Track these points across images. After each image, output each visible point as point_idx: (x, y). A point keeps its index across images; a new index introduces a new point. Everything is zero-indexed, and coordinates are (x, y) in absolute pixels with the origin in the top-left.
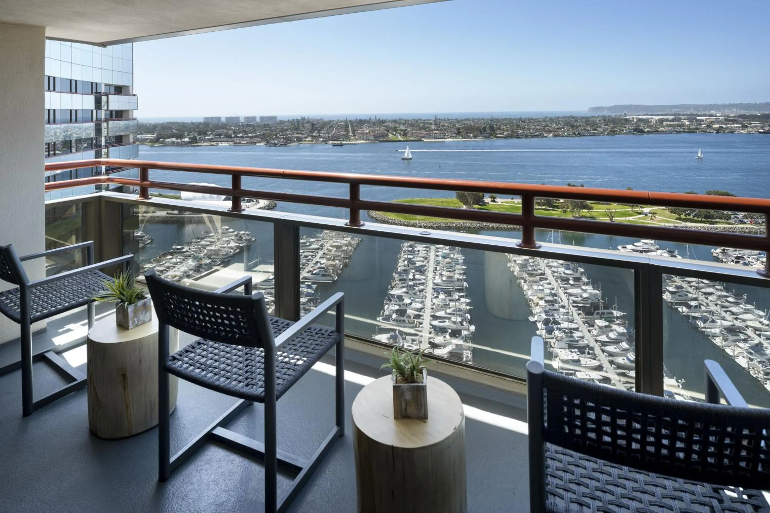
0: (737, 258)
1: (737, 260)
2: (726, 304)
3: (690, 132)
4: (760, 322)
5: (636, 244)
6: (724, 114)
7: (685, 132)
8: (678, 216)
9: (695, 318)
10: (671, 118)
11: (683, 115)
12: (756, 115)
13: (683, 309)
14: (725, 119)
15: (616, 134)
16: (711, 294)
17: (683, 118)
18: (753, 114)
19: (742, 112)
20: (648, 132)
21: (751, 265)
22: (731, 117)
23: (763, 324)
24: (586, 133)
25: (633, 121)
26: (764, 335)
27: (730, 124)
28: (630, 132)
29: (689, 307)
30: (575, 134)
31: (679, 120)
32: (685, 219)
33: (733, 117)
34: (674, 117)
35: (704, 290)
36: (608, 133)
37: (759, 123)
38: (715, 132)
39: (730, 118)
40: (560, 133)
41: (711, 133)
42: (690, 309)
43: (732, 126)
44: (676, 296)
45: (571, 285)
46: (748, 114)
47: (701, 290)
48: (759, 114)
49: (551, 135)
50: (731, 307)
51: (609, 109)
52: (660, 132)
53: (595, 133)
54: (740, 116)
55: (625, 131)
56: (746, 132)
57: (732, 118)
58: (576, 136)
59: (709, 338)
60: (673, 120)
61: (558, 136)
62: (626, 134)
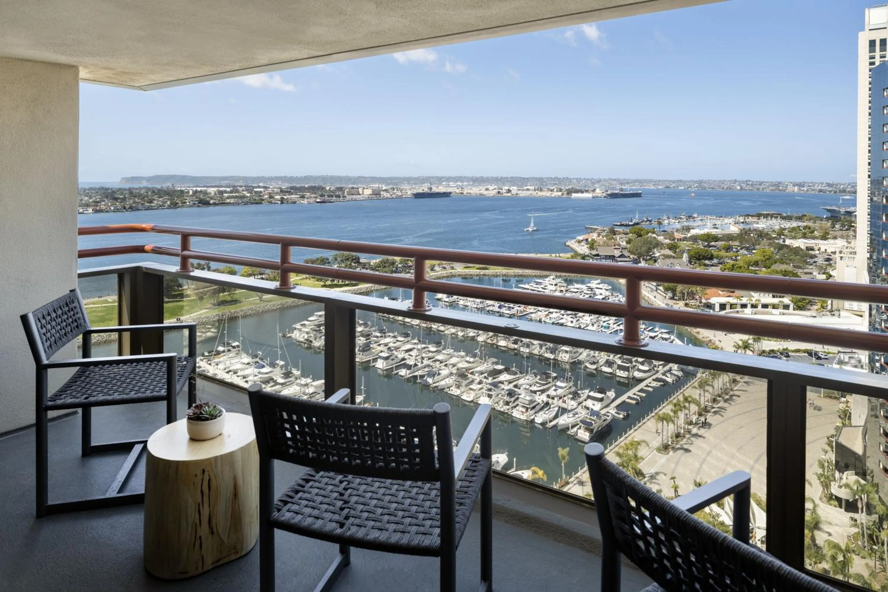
2: (430, 355)
3: (257, 203)
4: (467, 362)
5: (310, 319)
6: (276, 186)
7: (252, 203)
8: (323, 283)
9: (422, 377)
10: (228, 189)
11: (241, 186)
12: (304, 187)
13: (403, 372)
14: (281, 191)
15: (179, 207)
16: (410, 350)
17: (241, 189)
18: (302, 186)
19: (290, 184)
20: (215, 204)
22: (284, 188)
23: (470, 362)
24: (140, 206)
25: (188, 192)
26: (477, 372)
27: (288, 195)
28: (195, 204)
29: (409, 367)
30: (125, 208)
31: (237, 191)
32: (330, 285)
33: (286, 188)
34: (232, 189)
35: (403, 348)
36: (169, 206)
37: (312, 194)
38: (279, 202)
39: (284, 190)
40: (103, 207)
41: (276, 203)
42: (410, 369)
43: (290, 196)
44: (390, 361)
45: (282, 384)
46: (297, 186)
47: (401, 349)
48: (306, 186)
49: (90, 210)
50: (436, 356)
51: (149, 179)
52: (227, 203)
53: (152, 206)
54: (292, 188)
55: (188, 203)
56: (306, 202)
57: (286, 190)
58: (127, 211)
59: (445, 391)
60: (231, 192)
61: (101, 211)
62: (190, 206)
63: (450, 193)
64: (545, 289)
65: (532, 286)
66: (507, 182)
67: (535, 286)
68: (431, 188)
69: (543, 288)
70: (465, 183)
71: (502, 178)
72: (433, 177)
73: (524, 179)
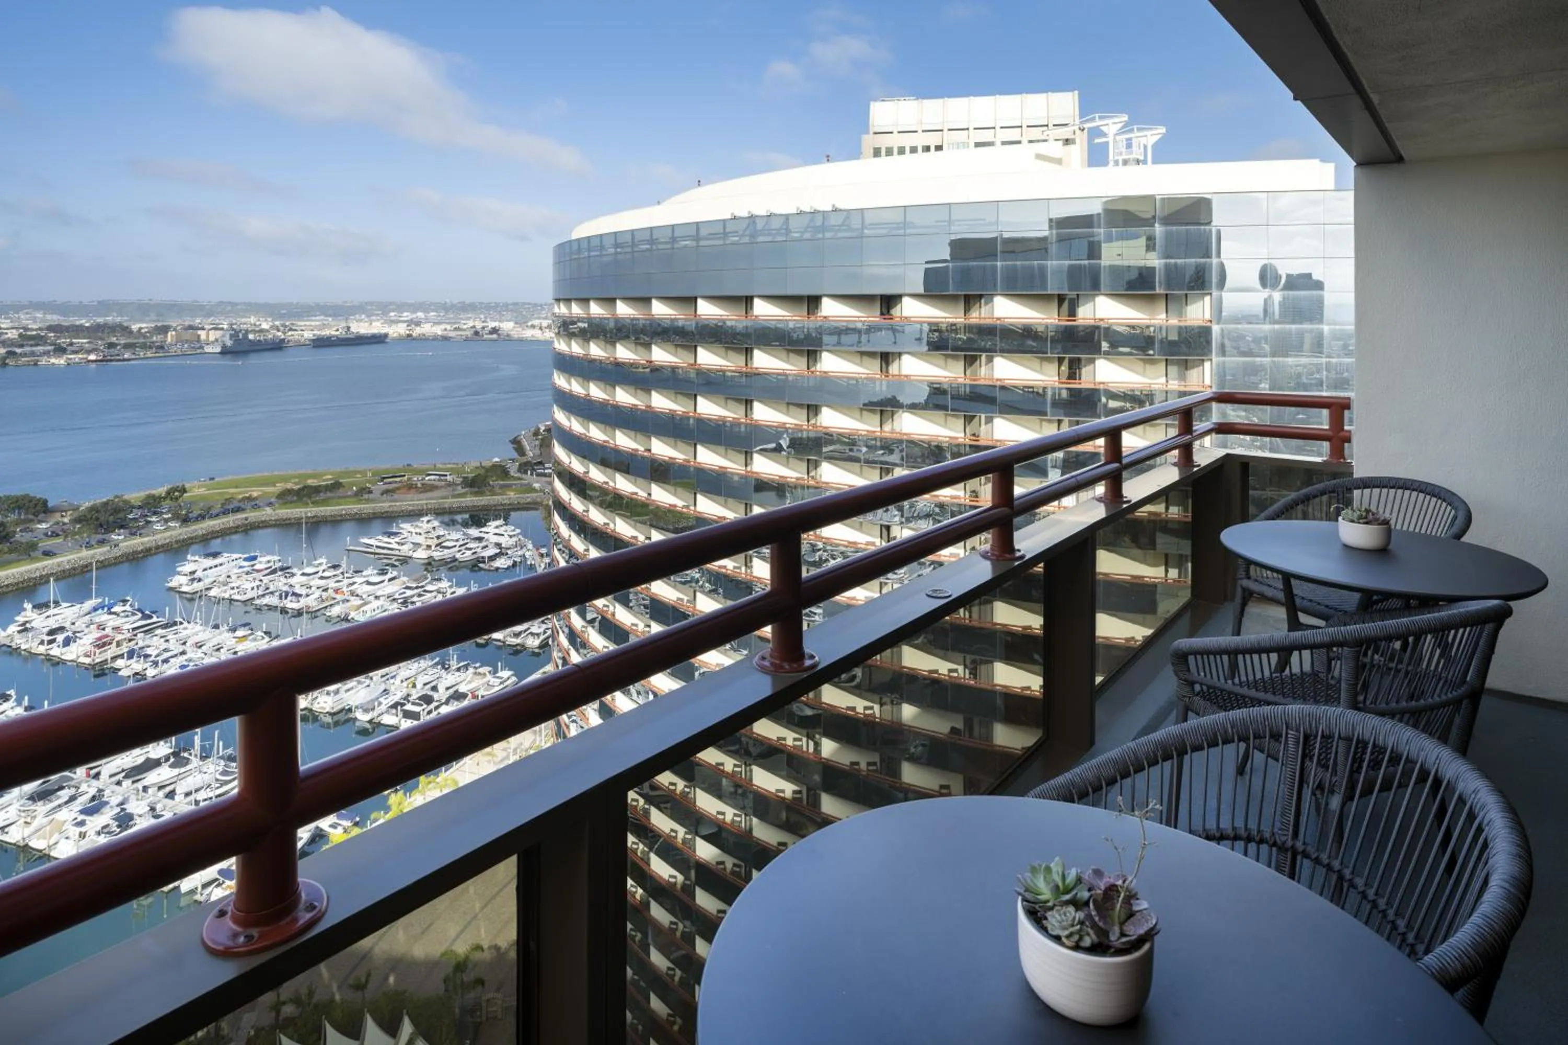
0: (52, 632)
1: (51, 638)
6: (16, 325)
12: (81, 326)
14: (20, 335)
18: (78, 323)
19: (54, 319)
21: (80, 639)
22: (32, 330)
27: (32, 346)
33: (36, 330)
37: (89, 343)
39: (29, 333)
43: (34, 348)
46: (66, 324)
48: (87, 325)
54: (51, 328)
56: (62, 362)
57: (34, 333)
63: (386, 335)
64: (402, 544)
65: (380, 541)
66: (507, 311)
67: (387, 539)
68: (349, 328)
69: (398, 543)
70: (432, 314)
71: (497, 305)
72: (371, 304)
73: (535, 305)
